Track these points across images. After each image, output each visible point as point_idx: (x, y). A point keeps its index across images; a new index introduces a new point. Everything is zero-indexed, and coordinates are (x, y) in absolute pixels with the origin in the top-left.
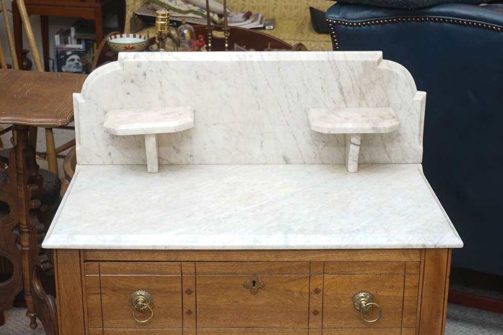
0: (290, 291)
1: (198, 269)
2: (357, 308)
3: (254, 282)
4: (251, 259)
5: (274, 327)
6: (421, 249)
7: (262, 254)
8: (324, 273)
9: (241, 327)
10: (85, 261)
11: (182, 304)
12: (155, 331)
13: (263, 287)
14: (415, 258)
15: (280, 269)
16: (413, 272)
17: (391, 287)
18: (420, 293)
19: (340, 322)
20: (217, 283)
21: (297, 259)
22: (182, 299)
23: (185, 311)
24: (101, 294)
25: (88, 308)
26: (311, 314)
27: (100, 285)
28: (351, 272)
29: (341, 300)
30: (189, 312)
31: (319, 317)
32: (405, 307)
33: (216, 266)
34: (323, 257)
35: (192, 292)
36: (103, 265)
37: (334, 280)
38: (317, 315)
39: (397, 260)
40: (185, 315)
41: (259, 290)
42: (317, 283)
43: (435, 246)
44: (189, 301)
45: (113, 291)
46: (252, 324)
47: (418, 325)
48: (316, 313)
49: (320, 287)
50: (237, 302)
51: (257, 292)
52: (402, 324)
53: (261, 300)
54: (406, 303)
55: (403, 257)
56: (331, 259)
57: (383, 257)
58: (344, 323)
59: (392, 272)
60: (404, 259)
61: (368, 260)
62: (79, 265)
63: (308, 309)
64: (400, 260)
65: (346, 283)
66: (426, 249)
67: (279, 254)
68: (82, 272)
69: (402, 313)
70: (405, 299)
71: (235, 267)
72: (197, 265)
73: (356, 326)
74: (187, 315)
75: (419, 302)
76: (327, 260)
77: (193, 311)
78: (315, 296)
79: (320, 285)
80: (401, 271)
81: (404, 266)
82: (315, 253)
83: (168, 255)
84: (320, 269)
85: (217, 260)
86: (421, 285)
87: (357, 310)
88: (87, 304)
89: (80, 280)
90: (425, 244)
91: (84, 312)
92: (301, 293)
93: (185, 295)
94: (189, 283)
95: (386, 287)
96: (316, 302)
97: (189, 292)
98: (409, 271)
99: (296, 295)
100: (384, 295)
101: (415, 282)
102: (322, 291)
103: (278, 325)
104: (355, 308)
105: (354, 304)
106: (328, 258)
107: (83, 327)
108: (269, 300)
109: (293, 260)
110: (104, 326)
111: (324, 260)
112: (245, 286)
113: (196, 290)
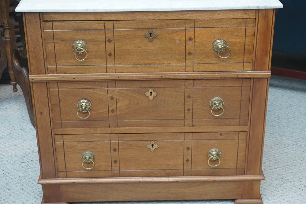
0: (173, 39)
1: (116, 26)
2: (216, 50)
3: (151, 34)
4: (149, 18)
5: (164, 64)
6: (256, 10)
7: (155, 15)
8: (195, 27)
9: (143, 64)
10: (43, 21)
11: (106, 49)
12: (89, 67)
13: (156, 37)
14: (252, 16)
15: (167, 24)
16: (251, 25)
17: (237, 36)
18: (255, 40)
19: (205, 59)
20: (128, 35)
21: (177, 18)
22: (106, 46)
23: (108, 53)
24: (54, 43)
25: (46, 53)
26: (187, 55)
27: (54, 37)
28: (212, 26)
29: (206, 45)
30: (110, 55)
31: (192, 56)
32: (246, 49)
33: (126, 23)
34: (194, 16)
35: (111, 41)
36: (54, 23)
37: (201, 32)
38: (190, 55)
39: (241, 18)
40: (108, 57)
41: (154, 39)
42: (190, 34)
43: (265, 7)
44: (110, 46)
45: (62, 41)
46: (150, 62)
47: (254, 61)
48: (190, 54)
49: (192, 37)
50: (140, 47)
51: (153, 40)
52: (244, 60)
53: (155, 46)
54: (246, 46)
55: (245, 15)
56: (199, 18)
57: (232, 15)
58: (208, 60)
59: (238, 25)
60: (245, 16)
61: (223, 18)
62: (39, 24)
63: (185, 51)
64: (243, 17)
65: (209, 34)
66: (259, 9)
67: (166, 15)
68: (42, 28)
69: (244, 53)
70: (246, 44)
71: (138, 24)
72: (114, 23)
73: (215, 62)
74: (109, 56)
75: (255, 46)
76: (197, 18)
77: (113, 53)
78: (189, 43)
79: (193, 35)
80: (244, 25)
81: (245, 21)
82: (189, 14)
83: (95, 16)
84: (193, 25)
85: (127, 19)
86: (256, 34)
87: (216, 51)
88: (46, 50)
89: (40, 34)
90: (259, 6)
91: (44, 55)
92: (180, 40)
93: (107, 43)
94: (109, 35)
95: (234, 36)
96: (190, 46)
97: (110, 41)
98: (248, 25)
99: (177, 42)
100: (233, 41)
101: (252, 32)
102: (193, 40)
103: (167, 62)
104: (215, 50)
105: (214, 47)
106: (197, 17)
107: (44, 65)
108: (160, 46)
109: (175, 18)
110: (57, 65)
111: (194, 18)
112: (145, 36)
113: (114, 40)
